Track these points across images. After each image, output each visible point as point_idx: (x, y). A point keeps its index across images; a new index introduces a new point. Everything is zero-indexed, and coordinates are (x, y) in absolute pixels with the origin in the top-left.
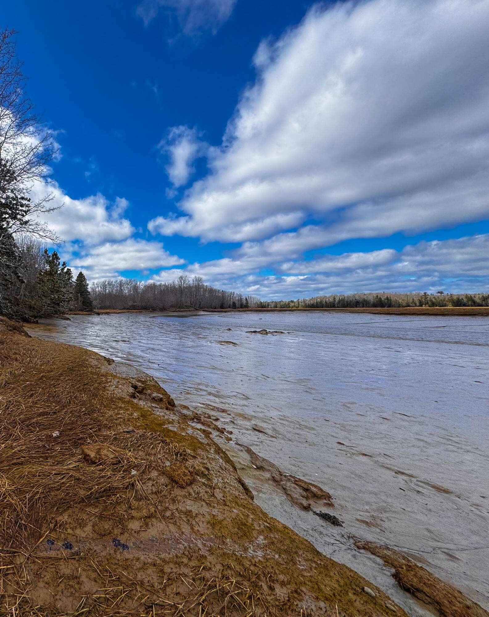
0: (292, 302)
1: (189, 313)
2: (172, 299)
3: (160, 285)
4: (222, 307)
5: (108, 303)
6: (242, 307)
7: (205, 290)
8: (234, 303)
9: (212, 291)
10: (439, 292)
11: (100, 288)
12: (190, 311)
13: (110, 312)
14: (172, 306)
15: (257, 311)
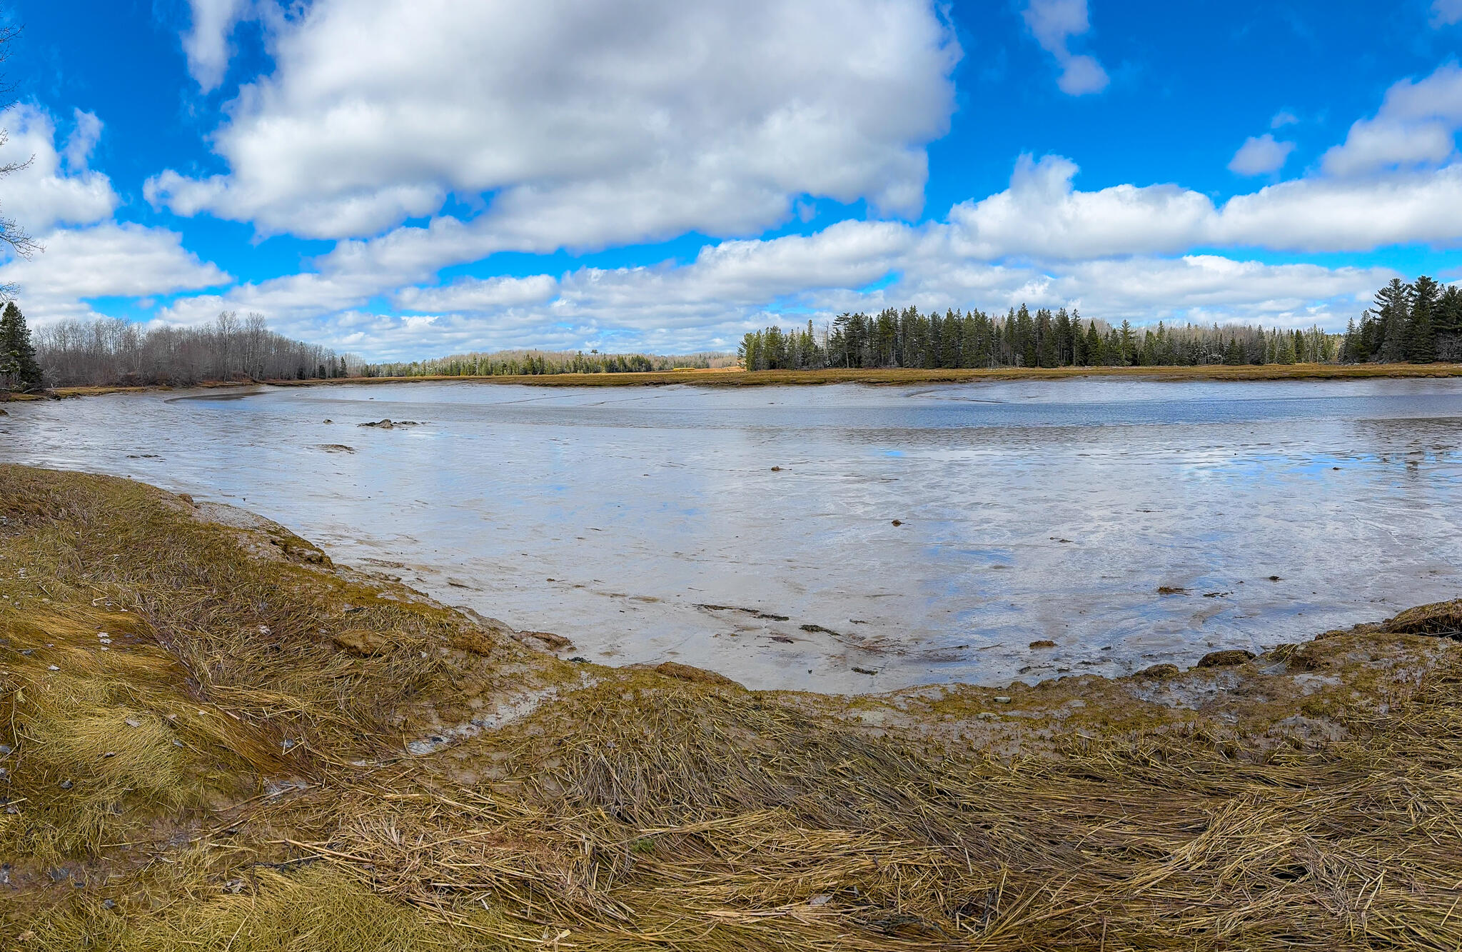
0: (415, 364)
1: (241, 390)
2: (205, 362)
3: (180, 332)
4: (301, 376)
5: (73, 374)
6: (335, 377)
7: (269, 342)
8: (322, 369)
9: (281, 344)
11: (52, 340)
12: (243, 385)
13: (80, 392)
14: (208, 377)
15: (362, 382)
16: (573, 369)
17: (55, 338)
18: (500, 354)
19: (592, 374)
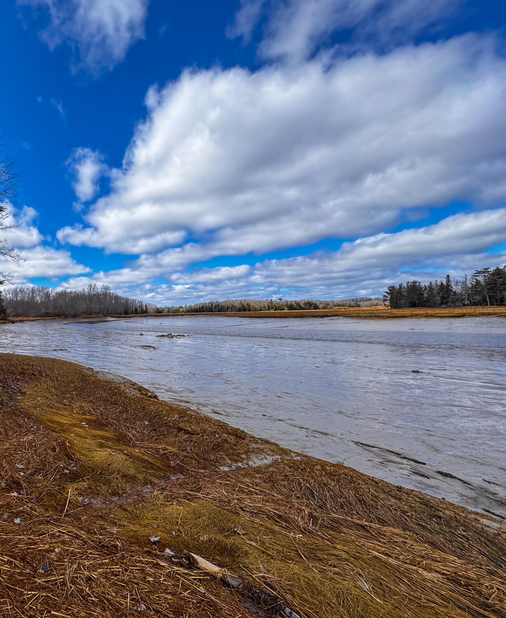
0: (181, 307)
1: (99, 319)
2: (83, 306)
3: (71, 293)
4: (126, 313)
5: (20, 311)
6: (142, 313)
7: (111, 298)
8: (136, 309)
9: (117, 298)
10: (279, 299)
11: (11, 295)
12: (99, 317)
13: (23, 319)
14: (83, 313)
15: (155, 316)
16: (267, 309)
17: (12, 295)
18: (225, 302)
19: (279, 311)
